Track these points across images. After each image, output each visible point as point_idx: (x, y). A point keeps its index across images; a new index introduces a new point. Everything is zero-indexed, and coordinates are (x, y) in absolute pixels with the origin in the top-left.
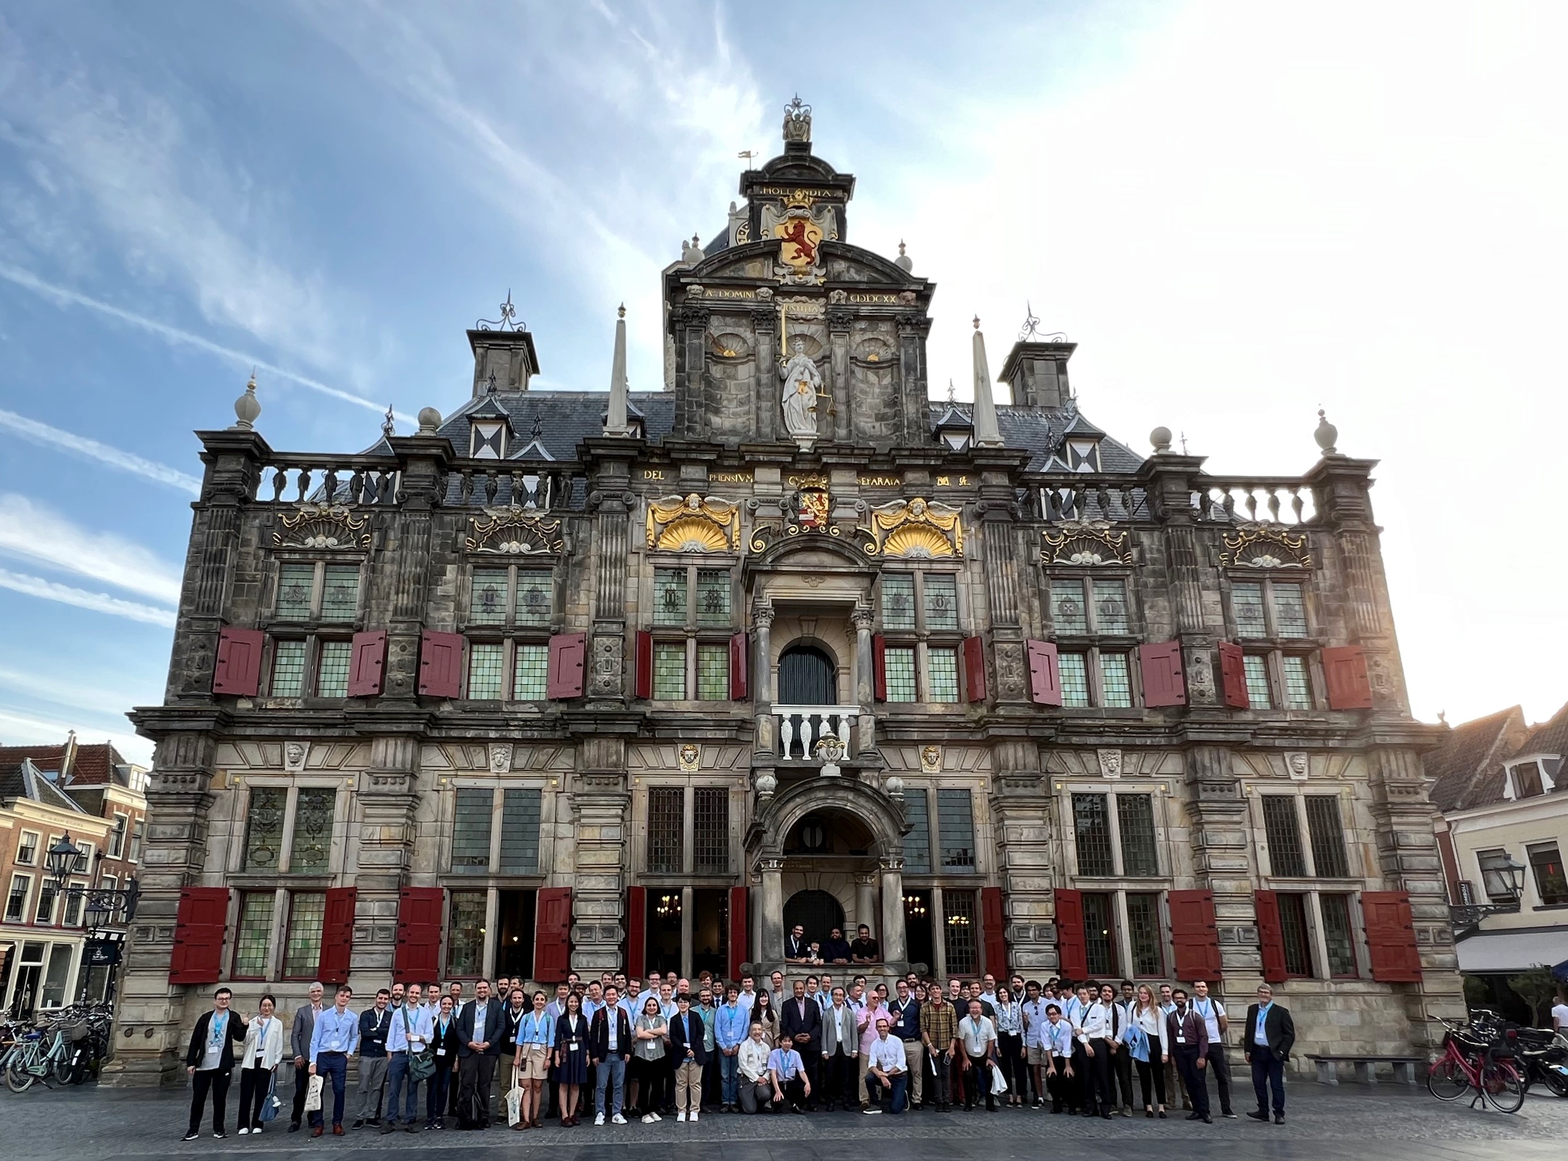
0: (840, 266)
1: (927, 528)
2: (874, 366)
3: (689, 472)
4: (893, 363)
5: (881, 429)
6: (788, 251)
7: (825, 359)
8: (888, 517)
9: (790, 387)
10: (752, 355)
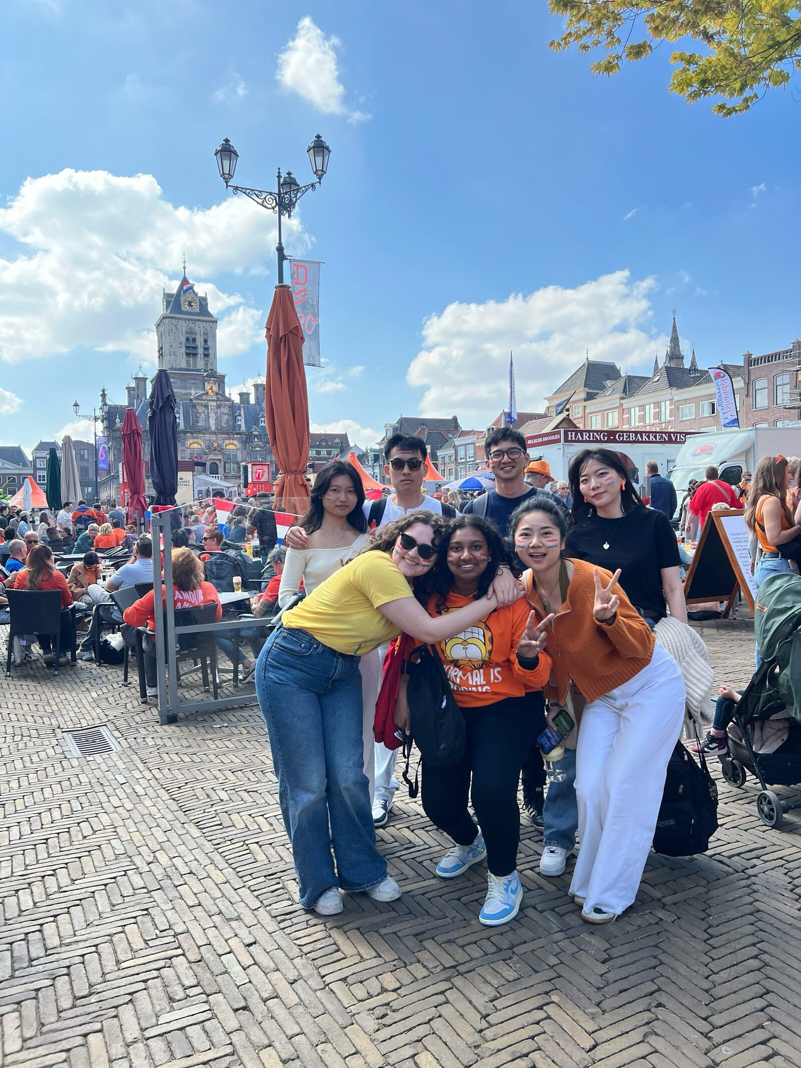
0: (219, 396)
1: (233, 444)
2: (224, 414)
3: (195, 435)
4: (228, 414)
5: (226, 426)
6: (210, 391)
7: (216, 413)
8: (227, 442)
9: (211, 419)
10: (204, 412)
